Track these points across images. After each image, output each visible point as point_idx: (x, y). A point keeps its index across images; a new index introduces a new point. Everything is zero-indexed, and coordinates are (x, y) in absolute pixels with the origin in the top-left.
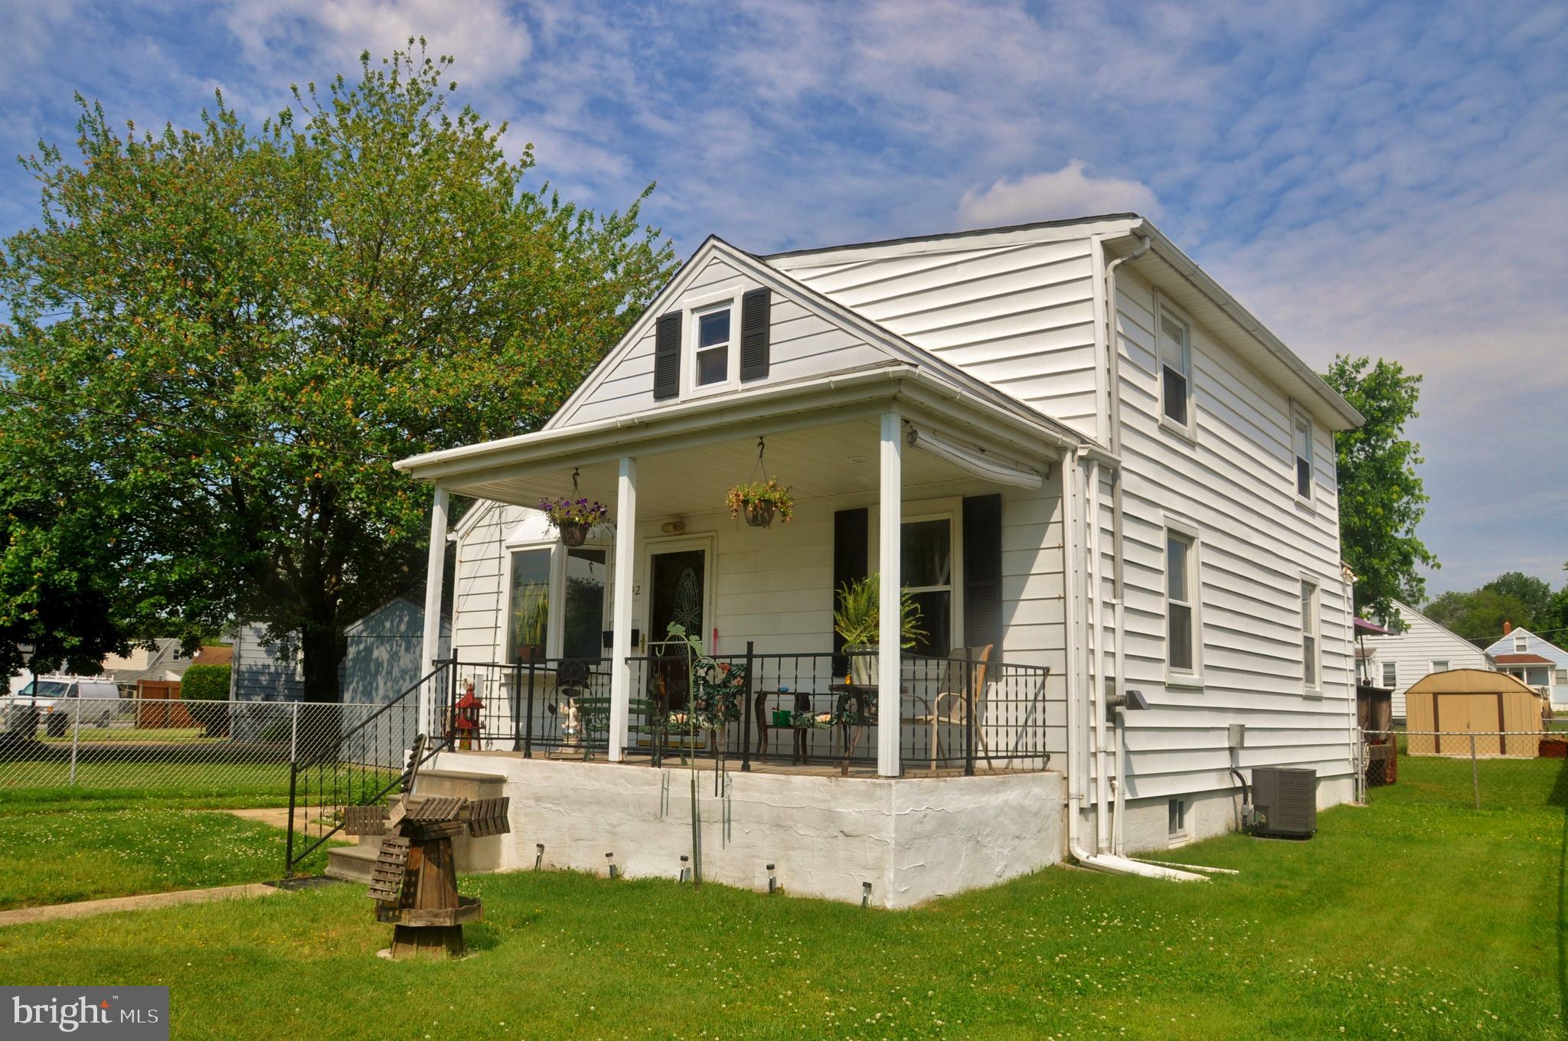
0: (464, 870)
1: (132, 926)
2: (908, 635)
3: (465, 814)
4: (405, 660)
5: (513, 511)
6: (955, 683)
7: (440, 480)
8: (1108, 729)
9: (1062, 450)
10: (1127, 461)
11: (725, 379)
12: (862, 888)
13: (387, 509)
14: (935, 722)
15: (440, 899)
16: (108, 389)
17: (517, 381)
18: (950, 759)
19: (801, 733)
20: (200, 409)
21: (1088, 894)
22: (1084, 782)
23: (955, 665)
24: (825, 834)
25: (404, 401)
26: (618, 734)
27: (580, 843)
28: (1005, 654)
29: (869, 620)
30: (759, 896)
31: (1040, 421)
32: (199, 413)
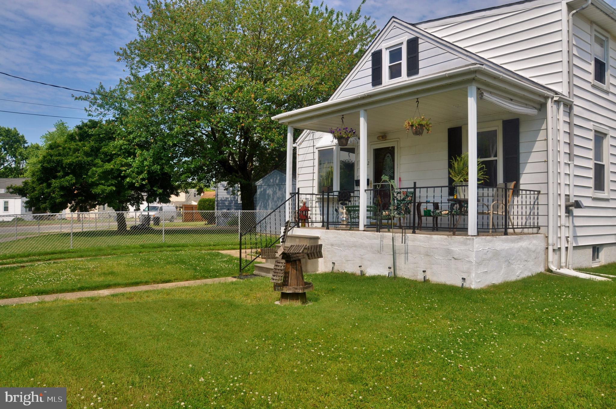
0: (305, 272)
1: (188, 292)
2: (480, 178)
3: (306, 251)
4: (279, 194)
5: (318, 134)
6: (500, 198)
7: (290, 123)
8: (566, 216)
9: (546, 98)
10: (576, 101)
11: (401, 76)
12: (462, 280)
13: (269, 136)
14: (491, 214)
15: (298, 283)
16: (165, 97)
17: (317, 83)
18: (498, 228)
19: (435, 218)
20: (198, 102)
21: (556, 285)
22: (555, 238)
23: (500, 190)
24: (446, 258)
25: (273, 94)
26: (363, 220)
27: (349, 262)
28: (521, 185)
29: (464, 172)
30: (420, 282)
31: (536, 86)
32: (198, 104)
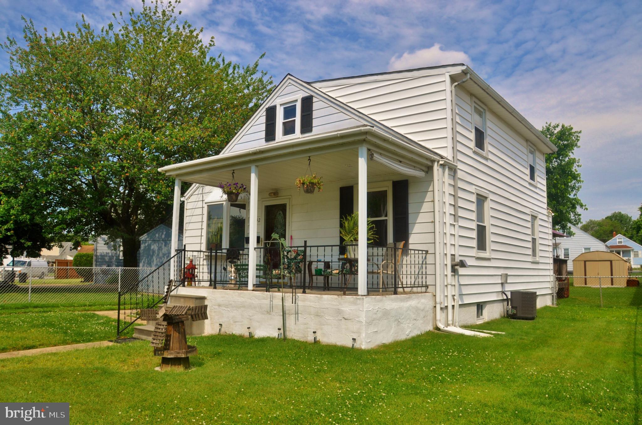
0: (189, 335)
1: (55, 359)
2: (370, 238)
3: (190, 312)
4: (164, 250)
5: (208, 188)
6: (389, 257)
7: (178, 175)
8: (452, 275)
9: (433, 161)
10: (460, 166)
11: (294, 133)
12: (352, 340)
13: (156, 188)
14: (381, 273)
15: (180, 346)
16: (40, 140)
17: (208, 135)
18: (388, 288)
19: (327, 278)
20: (78, 148)
21: (444, 342)
22: (442, 297)
23: (390, 250)
24: (337, 319)
25: (162, 144)
26: (252, 279)
27: (237, 323)
28: (410, 245)
29: (354, 231)
30: (310, 344)
31: (424, 150)
32: (78, 150)
